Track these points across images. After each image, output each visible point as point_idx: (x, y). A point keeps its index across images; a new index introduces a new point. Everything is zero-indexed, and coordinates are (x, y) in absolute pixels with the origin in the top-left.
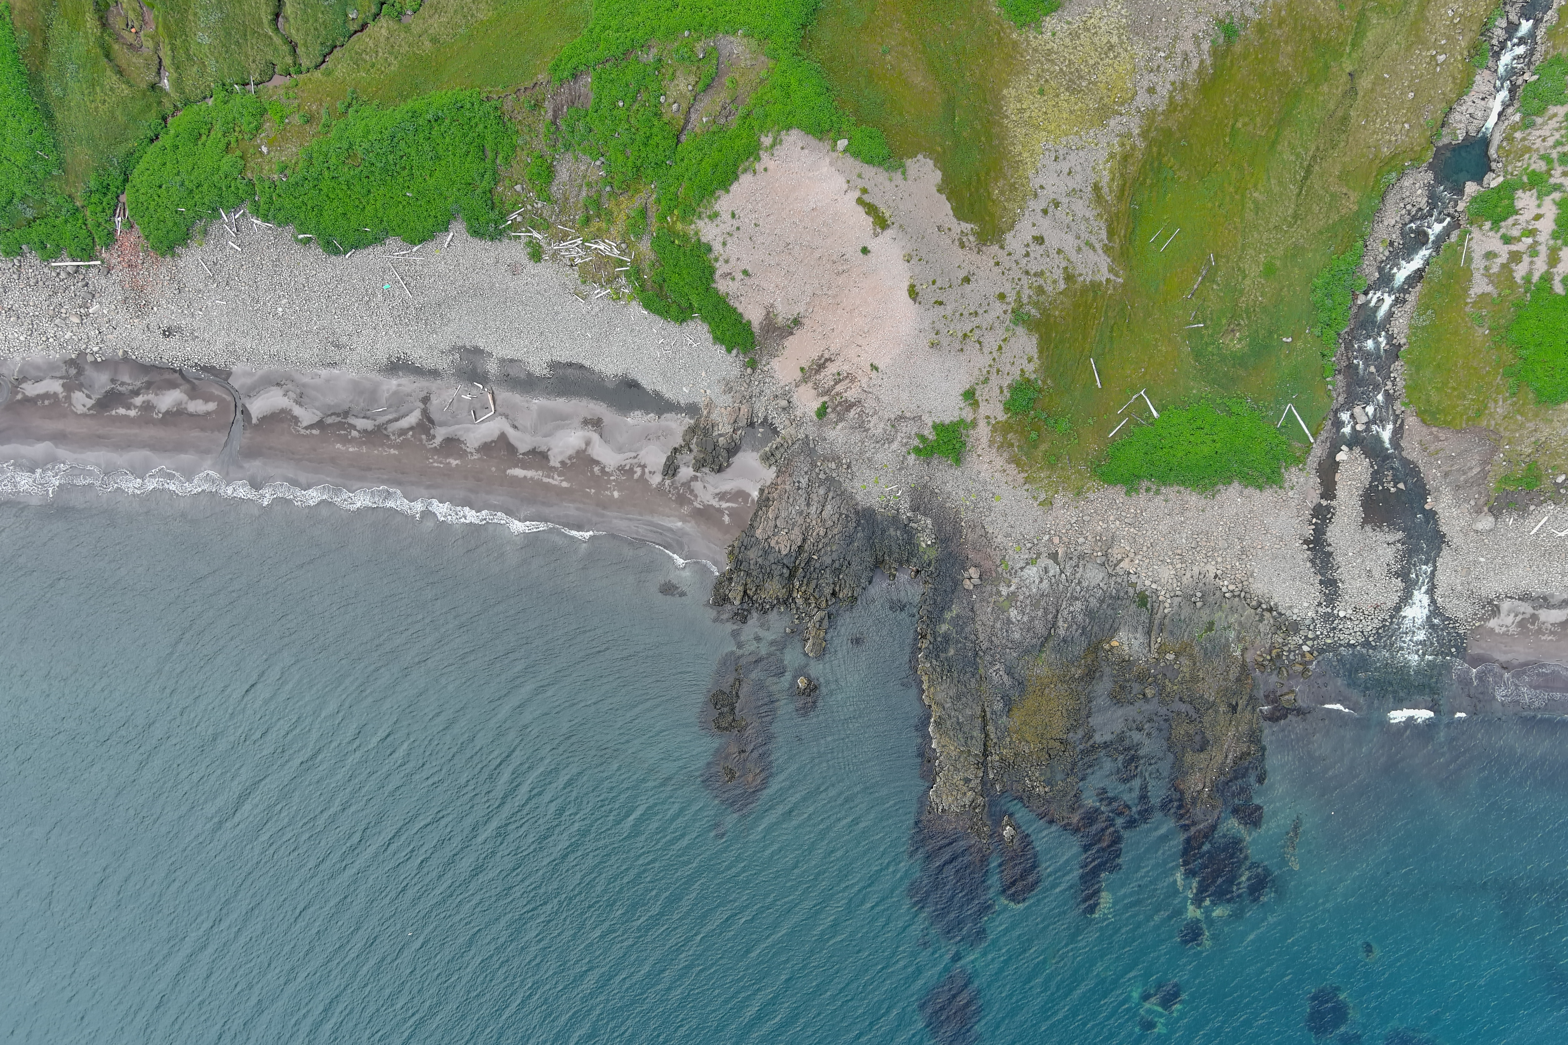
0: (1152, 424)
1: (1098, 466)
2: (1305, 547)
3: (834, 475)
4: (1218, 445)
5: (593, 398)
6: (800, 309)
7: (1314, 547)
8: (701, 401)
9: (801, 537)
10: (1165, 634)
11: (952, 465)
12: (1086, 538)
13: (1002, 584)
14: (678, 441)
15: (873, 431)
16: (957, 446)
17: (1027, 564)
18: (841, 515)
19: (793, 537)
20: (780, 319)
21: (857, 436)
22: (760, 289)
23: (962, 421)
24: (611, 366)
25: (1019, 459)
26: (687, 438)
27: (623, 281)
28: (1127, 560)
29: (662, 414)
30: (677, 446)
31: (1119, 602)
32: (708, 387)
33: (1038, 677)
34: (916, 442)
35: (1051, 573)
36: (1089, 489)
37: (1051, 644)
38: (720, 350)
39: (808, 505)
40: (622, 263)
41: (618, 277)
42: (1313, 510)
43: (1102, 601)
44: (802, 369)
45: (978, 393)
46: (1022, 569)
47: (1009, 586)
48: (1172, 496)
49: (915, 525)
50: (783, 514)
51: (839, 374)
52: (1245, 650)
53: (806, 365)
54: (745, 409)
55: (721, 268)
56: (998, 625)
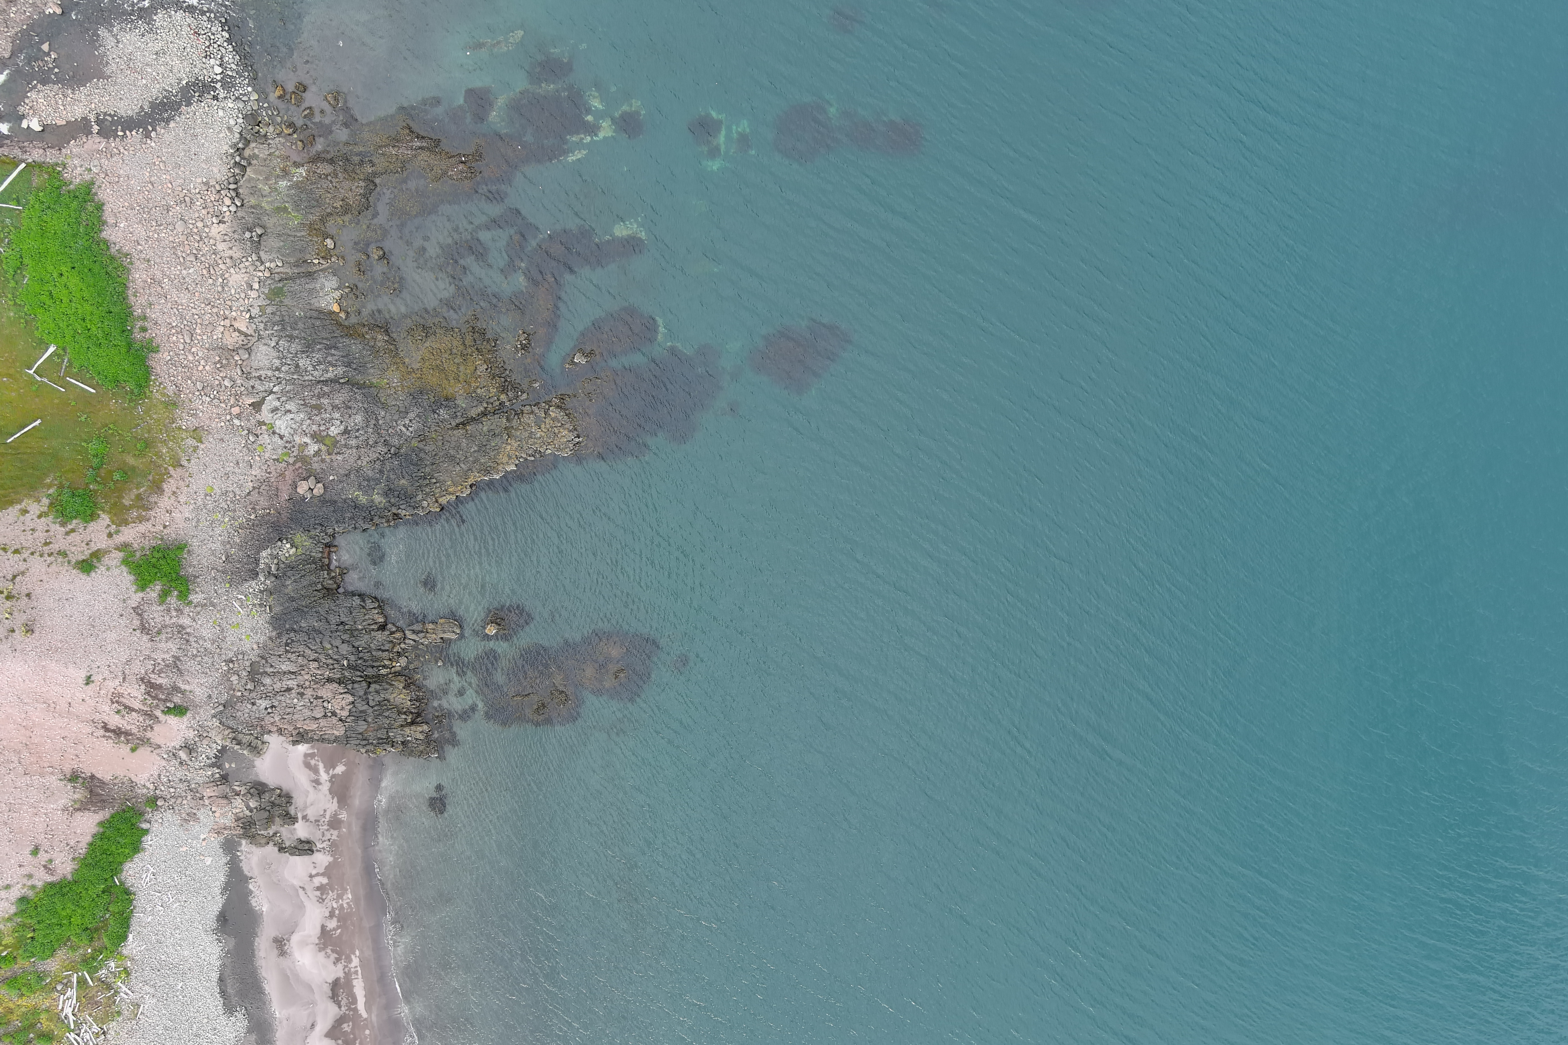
0: (64, 349)
1: (132, 392)
2: (153, 134)
3: (245, 673)
4: (64, 269)
5: (253, 955)
6: (53, 781)
7: (150, 124)
8: (215, 841)
9: (328, 685)
10: (308, 257)
11: (189, 551)
12: (223, 378)
13: (306, 453)
14: (271, 849)
15: (174, 651)
16: (160, 555)
17: (274, 433)
18: (287, 651)
19: (330, 695)
20: (76, 796)
21: (190, 665)
22: (49, 831)
23: (125, 562)
24: (209, 950)
25: (153, 482)
26: (263, 841)
27: (103, 973)
28: (236, 325)
29: (246, 876)
30: (276, 849)
31: (286, 318)
32: (197, 838)
33: (402, 380)
34: (173, 600)
35: (278, 404)
36: (164, 395)
37: (359, 377)
38: (148, 841)
39: (289, 690)
40: (82, 982)
41: (100, 979)
42: (107, 137)
43: (291, 338)
44: (133, 750)
45: (81, 557)
46: (281, 437)
47: (307, 444)
48: (142, 300)
49: (273, 566)
50: (308, 713)
51: (118, 712)
52: (297, 165)
53: (125, 749)
54: (208, 792)
55: (42, 878)
56: (353, 442)
